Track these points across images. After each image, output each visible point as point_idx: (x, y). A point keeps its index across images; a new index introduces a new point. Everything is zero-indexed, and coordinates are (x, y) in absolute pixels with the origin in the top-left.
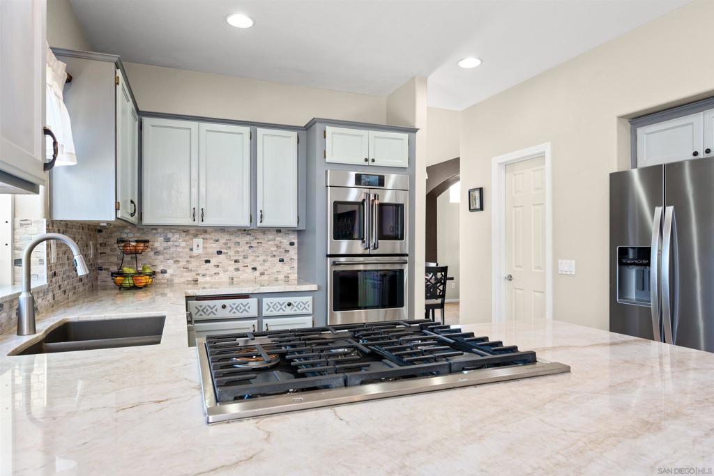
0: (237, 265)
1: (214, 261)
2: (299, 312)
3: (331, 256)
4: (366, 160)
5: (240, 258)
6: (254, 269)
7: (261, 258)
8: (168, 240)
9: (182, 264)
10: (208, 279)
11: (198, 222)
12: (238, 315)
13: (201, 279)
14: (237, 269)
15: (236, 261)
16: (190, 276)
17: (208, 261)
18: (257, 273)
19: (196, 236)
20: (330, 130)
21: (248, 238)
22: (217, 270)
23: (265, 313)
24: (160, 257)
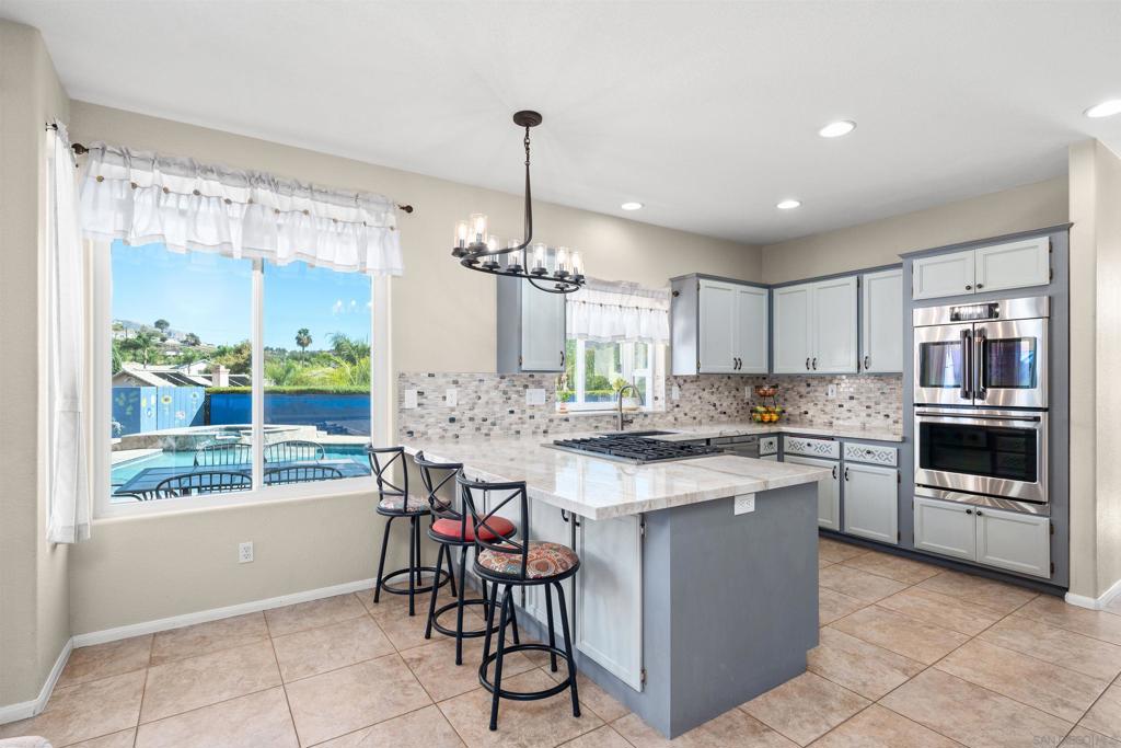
0: (869, 411)
1: (846, 406)
2: (880, 462)
3: (919, 405)
4: (969, 288)
5: (872, 404)
6: (887, 416)
7: (894, 406)
8: (809, 385)
9: (819, 407)
10: (841, 422)
11: (811, 371)
12: (821, 454)
13: (835, 422)
14: (869, 415)
15: (868, 407)
16: (826, 418)
17: (841, 406)
18: (890, 421)
19: (831, 382)
20: (917, 263)
21: (879, 384)
22: (849, 414)
23: (846, 457)
24: (804, 400)
